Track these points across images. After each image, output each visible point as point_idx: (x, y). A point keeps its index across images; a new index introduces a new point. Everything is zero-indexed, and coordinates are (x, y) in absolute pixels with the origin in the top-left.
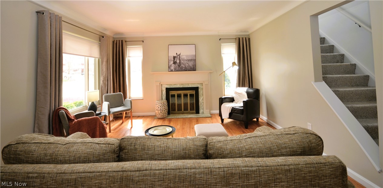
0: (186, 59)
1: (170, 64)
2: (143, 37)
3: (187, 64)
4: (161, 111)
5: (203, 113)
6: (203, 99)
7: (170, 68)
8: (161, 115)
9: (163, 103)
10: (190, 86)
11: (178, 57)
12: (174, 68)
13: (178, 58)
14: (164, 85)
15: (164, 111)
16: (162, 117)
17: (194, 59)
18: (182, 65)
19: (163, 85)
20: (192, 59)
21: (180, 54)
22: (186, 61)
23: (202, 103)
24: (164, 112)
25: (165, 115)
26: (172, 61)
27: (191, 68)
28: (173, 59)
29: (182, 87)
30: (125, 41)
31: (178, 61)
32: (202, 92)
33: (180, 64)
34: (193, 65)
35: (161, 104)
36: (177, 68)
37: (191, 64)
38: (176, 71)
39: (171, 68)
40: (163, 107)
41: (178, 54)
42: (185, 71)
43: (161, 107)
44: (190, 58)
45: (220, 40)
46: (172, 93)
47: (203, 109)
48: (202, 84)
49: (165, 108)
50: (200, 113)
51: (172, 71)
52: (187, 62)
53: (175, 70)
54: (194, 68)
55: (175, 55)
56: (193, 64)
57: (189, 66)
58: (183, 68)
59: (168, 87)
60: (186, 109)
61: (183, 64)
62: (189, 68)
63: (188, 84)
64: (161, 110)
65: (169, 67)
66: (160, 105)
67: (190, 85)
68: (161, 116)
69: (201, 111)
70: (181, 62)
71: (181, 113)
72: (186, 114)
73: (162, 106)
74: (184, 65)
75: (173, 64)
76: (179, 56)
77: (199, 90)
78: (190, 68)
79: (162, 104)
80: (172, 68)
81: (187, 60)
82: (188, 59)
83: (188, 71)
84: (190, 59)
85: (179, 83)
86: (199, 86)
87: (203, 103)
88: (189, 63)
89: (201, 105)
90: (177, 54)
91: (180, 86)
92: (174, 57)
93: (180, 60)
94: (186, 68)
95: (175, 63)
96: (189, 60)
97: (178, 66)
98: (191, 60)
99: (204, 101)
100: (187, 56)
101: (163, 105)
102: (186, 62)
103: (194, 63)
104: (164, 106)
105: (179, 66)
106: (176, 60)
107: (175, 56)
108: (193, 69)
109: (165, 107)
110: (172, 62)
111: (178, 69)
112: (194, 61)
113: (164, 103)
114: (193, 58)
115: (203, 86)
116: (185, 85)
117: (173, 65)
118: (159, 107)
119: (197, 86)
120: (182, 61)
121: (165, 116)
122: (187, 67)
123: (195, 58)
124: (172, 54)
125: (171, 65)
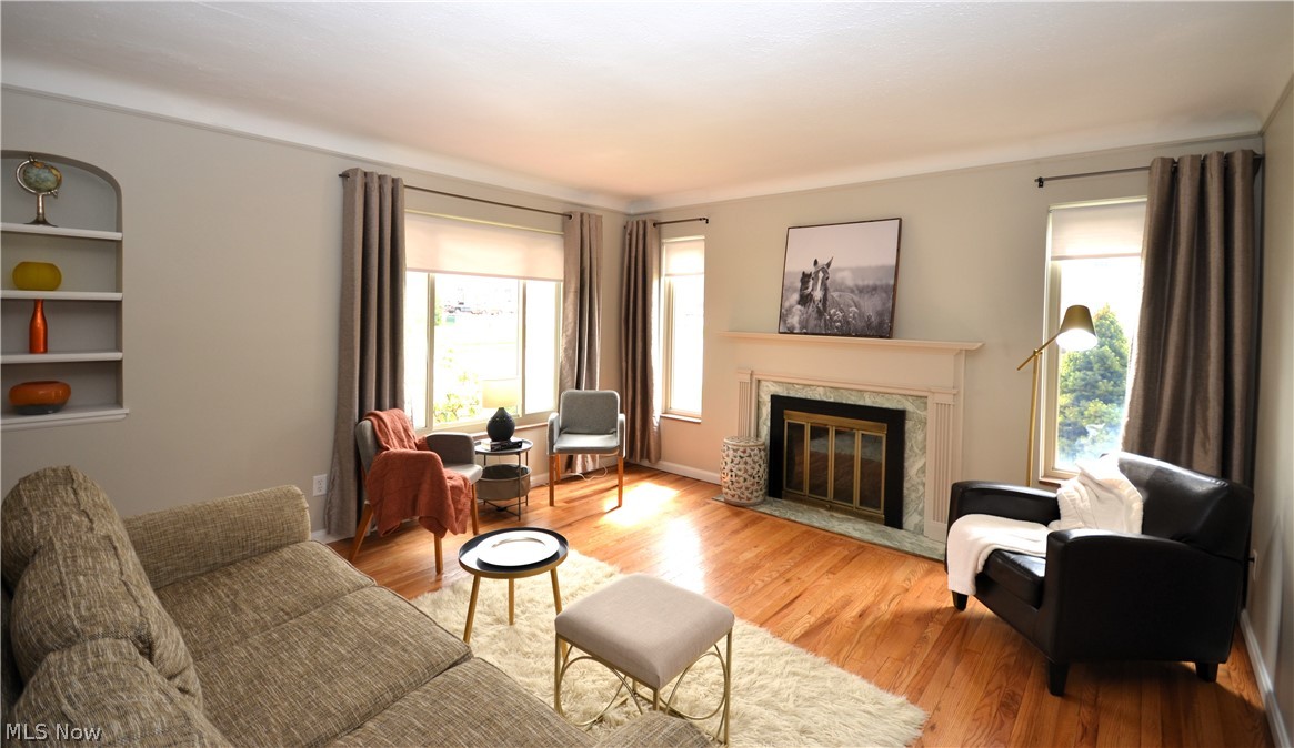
0: (850, 283)
1: (787, 304)
2: (707, 206)
3: (854, 308)
4: (734, 479)
5: (919, 530)
6: (923, 470)
7: (785, 321)
8: (733, 492)
9: (742, 449)
10: (868, 401)
11: (821, 275)
12: (800, 322)
13: (820, 281)
14: (767, 384)
15: (741, 480)
16: (736, 499)
17: (888, 286)
18: (832, 311)
19: (763, 383)
20: (878, 283)
21: (828, 265)
22: (852, 291)
23: (921, 488)
24: (742, 483)
25: (749, 496)
26: (795, 291)
27: (869, 325)
28: (799, 285)
29: (832, 400)
30: (655, 225)
31: (818, 294)
32: (920, 438)
33: (824, 304)
34: (880, 314)
35: (735, 451)
36: (812, 322)
37: (871, 307)
38: (806, 334)
39: (789, 320)
40: (742, 466)
41: (822, 262)
42: (842, 335)
43: (732, 461)
44: (870, 282)
45: (1041, 186)
46: (794, 417)
47: (921, 513)
48: (922, 400)
49: (746, 471)
50: (905, 526)
51: (792, 333)
52: (856, 298)
53: (802, 328)
54: (881, 323)
55: (810, 269)
56: (879, 308)
57: (861, 314)
58: (836, 321)
59: (782, 392)
60: (844, 494)
61: (837, 305)
62: (861, 324)
63: (861, 391)
64: (734, 474)
65: (782, 317)
66: (731, 457)
67: (867, 395)
68: (733, 496)
69: (910, 520)
70: (829, 297)
71: (824, 507)
72: (840, 516)
73: (736, 460)
74: (841, 310)
75: (799, 303)
76: (825, 272)
77: (909, 425)
78: (863, 324)
79: (739, 453)
80: (794, 320)
81: (857, 286)
82: (860, 283)
83: (857, 336)
84: (868, 286)
85: (824, 384)
86: (908, 406)
87: (924, 485)
88: (862, 304)
89: (913, 496)
90: (816, 262)
91: (825, 394)
92: (805, 277)
93: (825, 289)
94: (848, 323)
95: (805, 300)
96: (862, 290)
97: (815, 315)
98: (874, 289)
99: (929, 479)
100: (856, 271)
101: (741, 458)
102: (849, 296)
103: (884, 304)
104: (746, 463)
105: (820, 313)
106: (809, 290)
107: (808, 272)
108: (882, 328)
109: (748, 467)
110: (796, 297)
111: (816, 326)
112: (884, 295)
113: (744, 452)
114: (884, 282)
115: (926, 409)
116: (846, 393)
117: (799, 307)
118: (729, 460)
119: (900, 407)
120: (836, 295)
121: (749, 499)
122: (854, 318)
123: (892, 282)
124: (800, 263)
125: (789, 310)
